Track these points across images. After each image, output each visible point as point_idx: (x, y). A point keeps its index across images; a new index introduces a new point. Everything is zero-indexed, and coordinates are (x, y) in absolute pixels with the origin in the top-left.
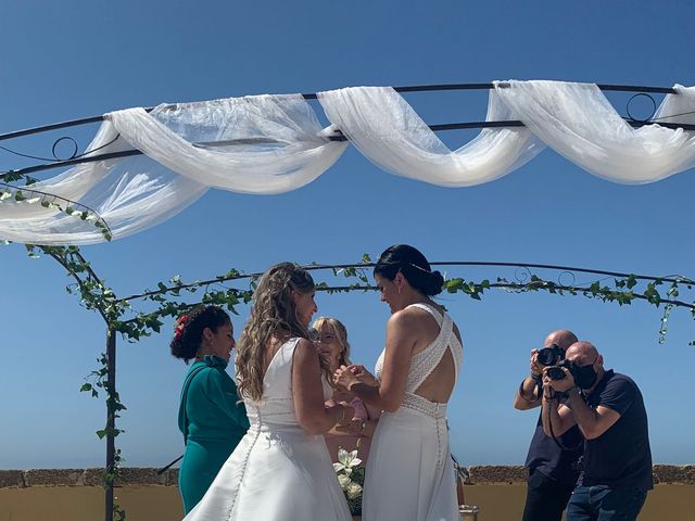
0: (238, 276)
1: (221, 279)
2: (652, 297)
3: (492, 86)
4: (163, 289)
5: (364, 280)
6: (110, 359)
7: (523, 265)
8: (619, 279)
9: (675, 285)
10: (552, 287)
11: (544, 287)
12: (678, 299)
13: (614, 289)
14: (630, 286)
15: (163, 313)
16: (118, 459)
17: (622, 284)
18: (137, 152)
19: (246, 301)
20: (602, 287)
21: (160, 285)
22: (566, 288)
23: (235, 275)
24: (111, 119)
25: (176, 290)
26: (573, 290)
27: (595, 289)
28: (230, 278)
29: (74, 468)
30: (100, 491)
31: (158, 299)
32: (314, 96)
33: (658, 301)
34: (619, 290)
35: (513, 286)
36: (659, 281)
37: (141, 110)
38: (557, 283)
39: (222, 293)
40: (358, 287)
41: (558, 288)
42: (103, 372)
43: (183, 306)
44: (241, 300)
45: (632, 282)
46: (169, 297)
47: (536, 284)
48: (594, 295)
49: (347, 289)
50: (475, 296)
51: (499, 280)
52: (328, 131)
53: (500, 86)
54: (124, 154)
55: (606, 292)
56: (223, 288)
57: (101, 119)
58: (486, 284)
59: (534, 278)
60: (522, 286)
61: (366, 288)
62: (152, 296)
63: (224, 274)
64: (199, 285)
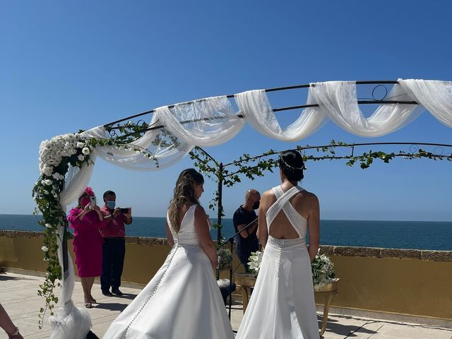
0: (273, 153)
1: (266, 155)
5: (333, 153)
6: (220, 193)
10: (430, 155)
11: (426, 156)
15: (241, 172)
21: (240, 158)
22: (437, 156)
23: (272, 153)
25: (247, 160)
26: (441, 157)
28: (270, 154)
31: (239, 165)
32: (233, 96)
35: (408, 155)
38: (433, 153)
39: (266, 161)
40: (327, 157)
41: (433, 156)
42: (217, 199)
43: (250, 168)
44: (273, 165)
46: (243, 164)
49: (322, 158)
50: (386, 161)
51: (401, 152)
53: (313, 86)
56: (267, 159)
58: (393, 155)
59: (420, 151)
60: (412, 155)
61: (332, 158)
62: (237, 163)
63: (267, 152)
64: (256, 158)
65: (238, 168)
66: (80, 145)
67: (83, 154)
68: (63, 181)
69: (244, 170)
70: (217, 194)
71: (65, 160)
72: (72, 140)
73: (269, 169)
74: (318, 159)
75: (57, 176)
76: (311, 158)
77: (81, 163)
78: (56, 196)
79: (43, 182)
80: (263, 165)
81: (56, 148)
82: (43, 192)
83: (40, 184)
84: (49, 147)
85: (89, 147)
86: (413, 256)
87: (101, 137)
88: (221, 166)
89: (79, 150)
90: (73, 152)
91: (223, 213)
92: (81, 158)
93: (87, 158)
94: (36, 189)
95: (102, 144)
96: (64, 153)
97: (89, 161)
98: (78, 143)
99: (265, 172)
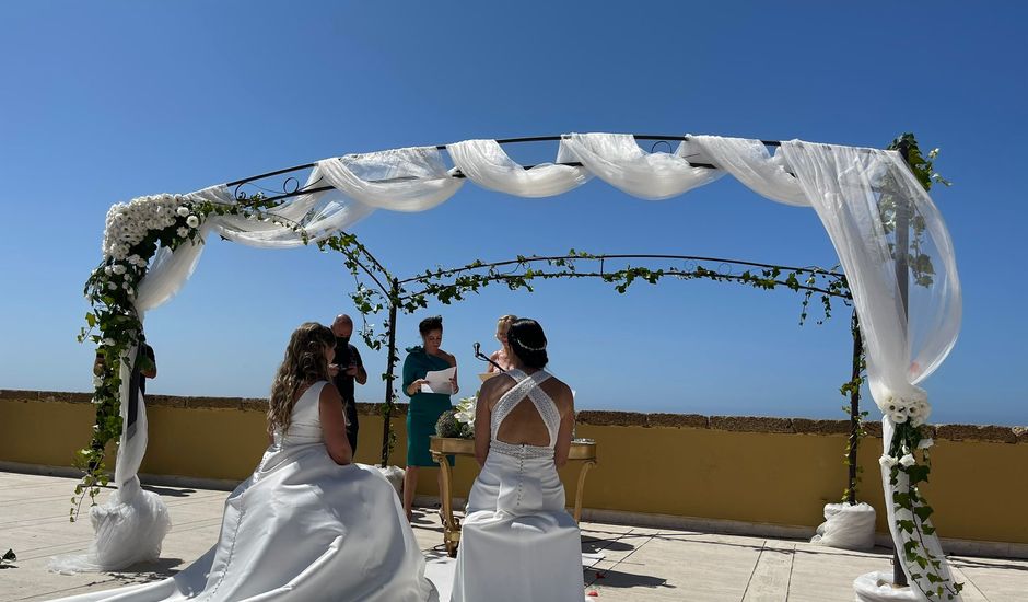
0: (481, 265)
1: (469, 268)
2: (792, 284)
3: (560, 138)
4: (430, 275)
5: (572, 268)
6: (392, 324)
7: (691, 258)
8: (766, 269)
9: (813, 275)
10: (713, 275)
11: (707, 275)
12: (814, 286)
13: (761, 276)
14: (774, 276)
15: (429, 292)
16: (394, 396)
17: (767, 274)
18: (332, 188)
19: (484, 285)
20: (752, 275)
21: (427, 271)
22: (724, 276)
23: (479, 265)
24: (317, 165)
25: (438, 275)
26: (729, 277)
27: (746, 277)
28: (475, 267)
29: (368, 402)
30: (381, 420)
31: (426, 281)
32: (445, 148)
33: (797, 287)
34: (765, 278)
35: (683, 274)
36: (799, 271)
37: (336, 159)
38: (717, 272)
39: (469, 278)
40: (565, 274)
41: (718, 275)
42: (387, 334)
43: (442, 287)
44: (481, 283)
45: (776, 273)
46: (432, 280)
47: (701, 273)
48: (746, 281)
49: (557, 275)
50: (652, 280)
51: (671, 269)
52: (452, 171)
53: (566, 138)
54: (324, 188)
55: (755, 279)
56: (470, 274)
57: (313, 165)
58: (660, 273)
59: (700, 268)
60: (688, 274)
61: (571, 275)
62: (421, 279)
63: (471, 264)
64: (454, 271)
65: (424, 287)
66: (184, 212)
67: (187, 227)
68: (144, 269)
69: (432, 290)
70: (386, 325)
71: (153, 234)
72: (167, 204)
73: (474, 289)
74: (551, 276)
75: (135, 259)
76: (540, 274)
77: (182, 240)
78: (130, 292)
79: (107, 268)
80: (464, 283)
81: (137, 216)
82: (106, 286)
83: (101, 272)
84: (125, 214)
85: (198, 216)
86: (697, 424)
87: (220, 200)
88: (395, 283)
89: (181, 221)
90: (168, 222)
91: (396, 355)
92: (182, 232)
93: (193, 233)
94: (93, 280)
95: (220, 212)
96: (152, 225)
97: (196, 239)
98: (180, 209)
99: (467, 294)
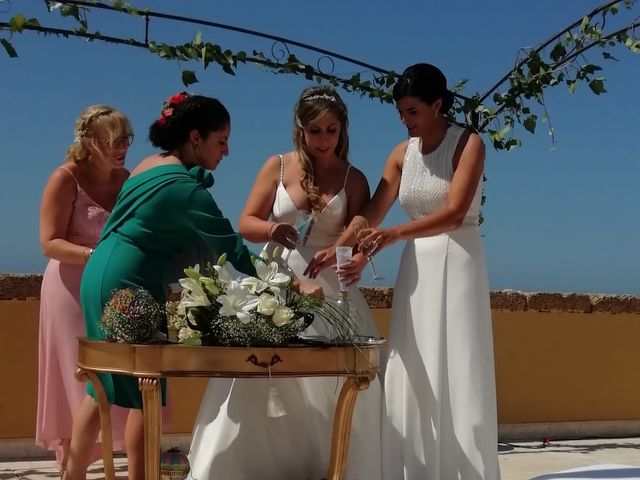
7: (283, 40)
8: (379, 74)
10: (309, 71)
11: (301, 71)
13: (374, 85)
14: (388, 85)
20: (362, 80)
27: (355, 82)
34: (380, 87)
35: (268, 63)
38: (315, 68)
41: (316, 74)
45: (390, 80)
47: (293, 66)
48: (354, 89)
51: (255, 53)
55: (365, 88)
58: (242, 56)
61: (93, 37)
